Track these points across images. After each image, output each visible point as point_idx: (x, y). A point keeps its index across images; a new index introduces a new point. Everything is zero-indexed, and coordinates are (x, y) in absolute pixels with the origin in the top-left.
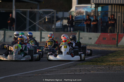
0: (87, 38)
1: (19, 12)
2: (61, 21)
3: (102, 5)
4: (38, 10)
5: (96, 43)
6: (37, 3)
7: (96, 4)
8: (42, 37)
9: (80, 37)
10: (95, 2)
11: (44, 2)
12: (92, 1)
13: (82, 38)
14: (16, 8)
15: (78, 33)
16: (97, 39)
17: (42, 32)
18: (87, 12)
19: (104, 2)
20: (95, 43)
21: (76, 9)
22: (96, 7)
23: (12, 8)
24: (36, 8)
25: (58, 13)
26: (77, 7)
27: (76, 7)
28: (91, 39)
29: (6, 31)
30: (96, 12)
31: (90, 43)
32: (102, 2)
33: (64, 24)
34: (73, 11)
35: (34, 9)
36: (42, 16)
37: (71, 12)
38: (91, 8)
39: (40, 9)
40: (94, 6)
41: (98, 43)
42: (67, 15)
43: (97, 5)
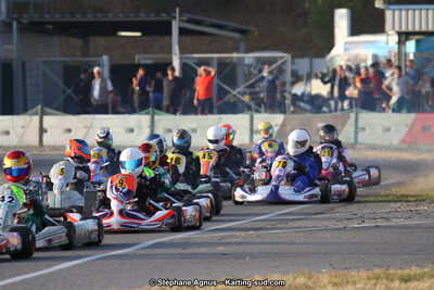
0: (379, 130)
1: (190, 62)
2: (306, 84)
3: (417, 37)
4: (242, 55)
5: (404, 141)
6: (237, 35)
7: (400, 34)
8: (255, 128)
9: (360, 125)
10: (397, 28)
11: (256, 33)
12: (388, 25)
13: (364, 129)
14: (181, 52)
15: (352, 115)
16: (405, 130)
17: (256, 116)
18: (375, 56)
19: (424, 29)
20: (401, 143)
21: (346, 50)
22: (401, 43)
23: (170, 52)
24: (237, 51)
25: (296, 61)
26: (350, 43)
27: (346, 43)
28: (389, 130)
29: (156, 117)
30: (401, 54)
31: (387, 143)
32: (417, 29)
33: (314, 93)
34: (339, 56)
35: (231, 52)
36: (252, 70)
37: (332, 59)
38: (387, 43)
39: (246, 52)
40: (395, 38)
41: (410, 141)
42: (320, 65)
43: (404, 36)
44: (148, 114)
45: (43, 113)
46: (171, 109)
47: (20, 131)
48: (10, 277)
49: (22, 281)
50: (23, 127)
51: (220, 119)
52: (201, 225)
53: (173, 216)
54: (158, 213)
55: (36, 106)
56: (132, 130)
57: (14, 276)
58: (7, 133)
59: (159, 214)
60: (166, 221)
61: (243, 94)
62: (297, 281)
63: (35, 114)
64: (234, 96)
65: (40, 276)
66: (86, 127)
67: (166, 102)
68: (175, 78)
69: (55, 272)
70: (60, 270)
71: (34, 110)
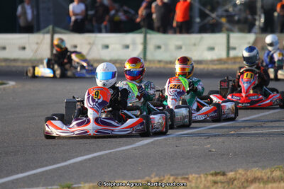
44: (141, 33)
45: (54, 32)
46: (161, 29)
47: (35, 47)
48: (33, 169)
49: (43, 172)
50: (37, 43)
51: (202, 38)
52: (167, 131)
53: (142, 124)
54: (129, 120)
55: (48, 26)
56: (127, 47)
57: (36, 168)
58: (24, 48)
59: (130, 122)
60: (135, 128)
61: (221, 16)
62: (274, 174)
63: (48, 32)
64: (213, 19)
65: (59, 168)
66: (90, 44)
67: (156, 24)
68: (164, 4)
69: (70, 165)
70: (74, 163)
71: (47, 29)
